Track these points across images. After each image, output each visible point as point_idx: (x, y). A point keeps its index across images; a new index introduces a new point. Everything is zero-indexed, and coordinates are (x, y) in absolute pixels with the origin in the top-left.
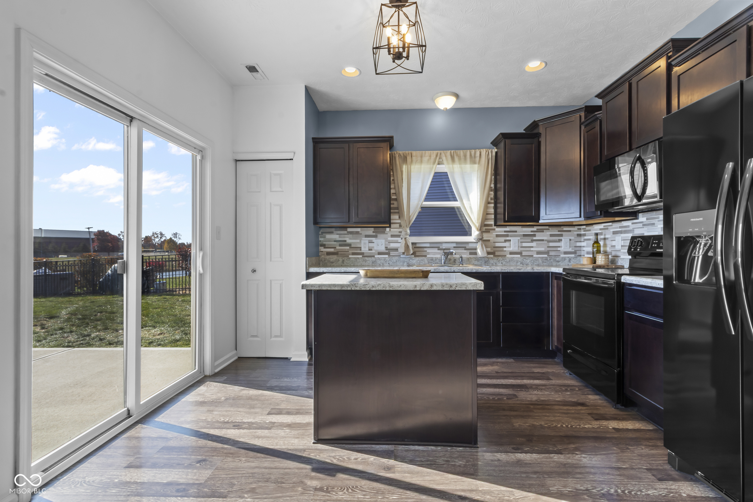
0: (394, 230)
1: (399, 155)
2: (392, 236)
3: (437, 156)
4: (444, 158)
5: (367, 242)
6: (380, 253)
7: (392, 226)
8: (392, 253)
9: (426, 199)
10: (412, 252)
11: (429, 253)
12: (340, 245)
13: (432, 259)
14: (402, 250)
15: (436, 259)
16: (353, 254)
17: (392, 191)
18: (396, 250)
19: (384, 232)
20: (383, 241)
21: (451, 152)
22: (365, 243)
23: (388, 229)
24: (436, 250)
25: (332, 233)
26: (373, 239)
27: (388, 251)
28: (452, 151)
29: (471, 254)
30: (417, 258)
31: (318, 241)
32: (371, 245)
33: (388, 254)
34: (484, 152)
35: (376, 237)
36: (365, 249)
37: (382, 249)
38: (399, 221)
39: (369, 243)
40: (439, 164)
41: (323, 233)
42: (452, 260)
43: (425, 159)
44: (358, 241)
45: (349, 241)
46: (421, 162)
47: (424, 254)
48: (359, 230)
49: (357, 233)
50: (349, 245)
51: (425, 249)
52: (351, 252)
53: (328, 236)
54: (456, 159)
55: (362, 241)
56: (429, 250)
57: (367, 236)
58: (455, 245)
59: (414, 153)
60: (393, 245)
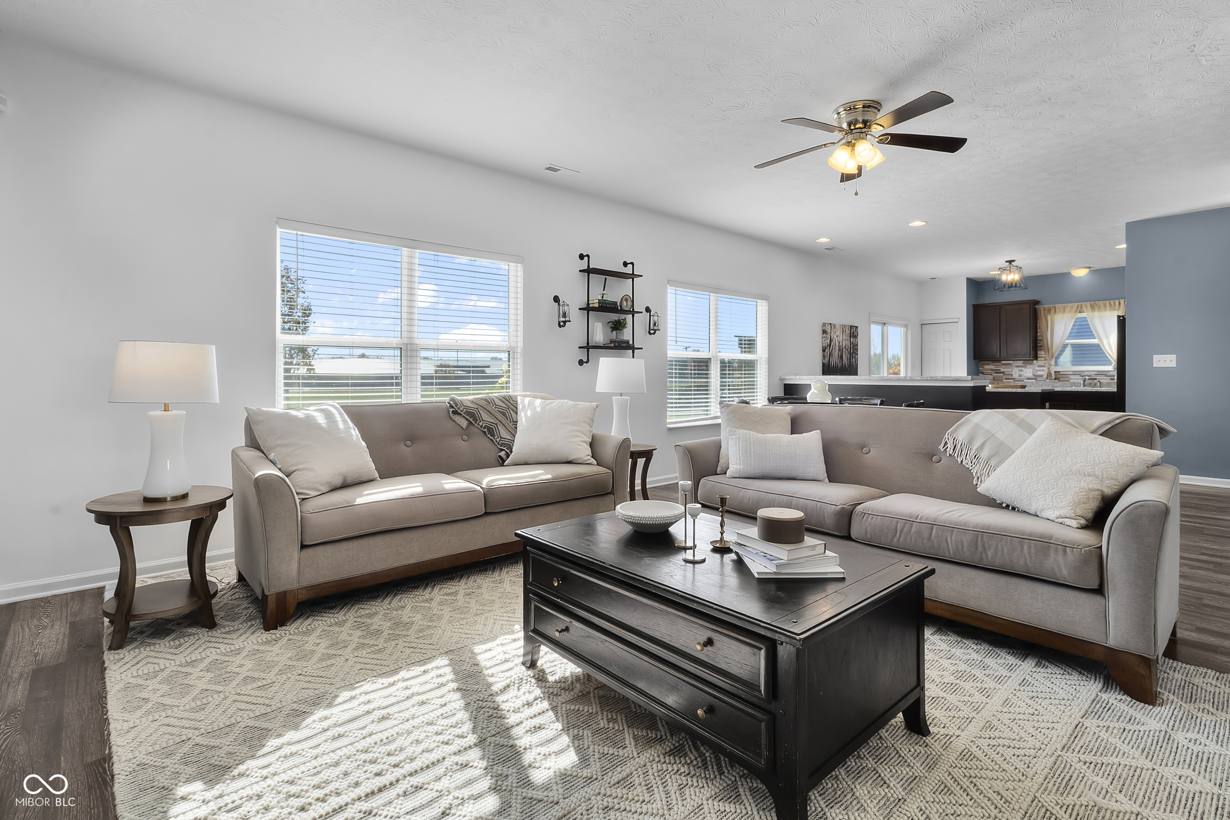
0: (1040, 362)
1: (1044, 308)
2: (1039, 366)
3: (1078, 307)
4: (1084, 308)
5: (1018, 371)
6: (1028, 379)
7: (1039, 359)
8: (1039, 379)
9: (1069, 339)
10: (1054, 378)
11: (1071, 379)
12: (996, 373)
13: (1074, 383)
14: (1045, 376)
15: (1078, 383)
16: (1006, 379)
17: (1039, 334)
18: (1042, 376)
19: (1032, 364)
20: (1031, 370)
21: (1091, 304)
22: (1016, 372)
23: (1035, 362)
24: (1078, 377)
25: (989, 364)
26: (1023, 369)
27: (1036, 377)
28: (1092, 303)
29: (1111, 379)
30: (1061, 383)
31: (979, 370)
32: (1021, 373)
33: (1036, 379)
34: (1122, 302)
35: (1025, 367)
36: (1016, 375)
37: (1030, 375)
38: (1044, 356)
40: (1080, 312)
41: (982, 364)
42: (1093, 384)
43: (1067, 310)
44: (1010, 370)
45: (1002, 370)
46: (1064, 312)
47: (1067, 379)
48: (1011, 362)
49: (1010, 364)
50: (1003, 373)
51: (1068, 376)
52: (1004, 377)
53: (986, 367)
54: (1096, 308)
55: (1014, 370)
56: (1071, 377)
57: (1017, 367)
58: (1096, 373)
59: (1057, 306)
60: (1039, 373)
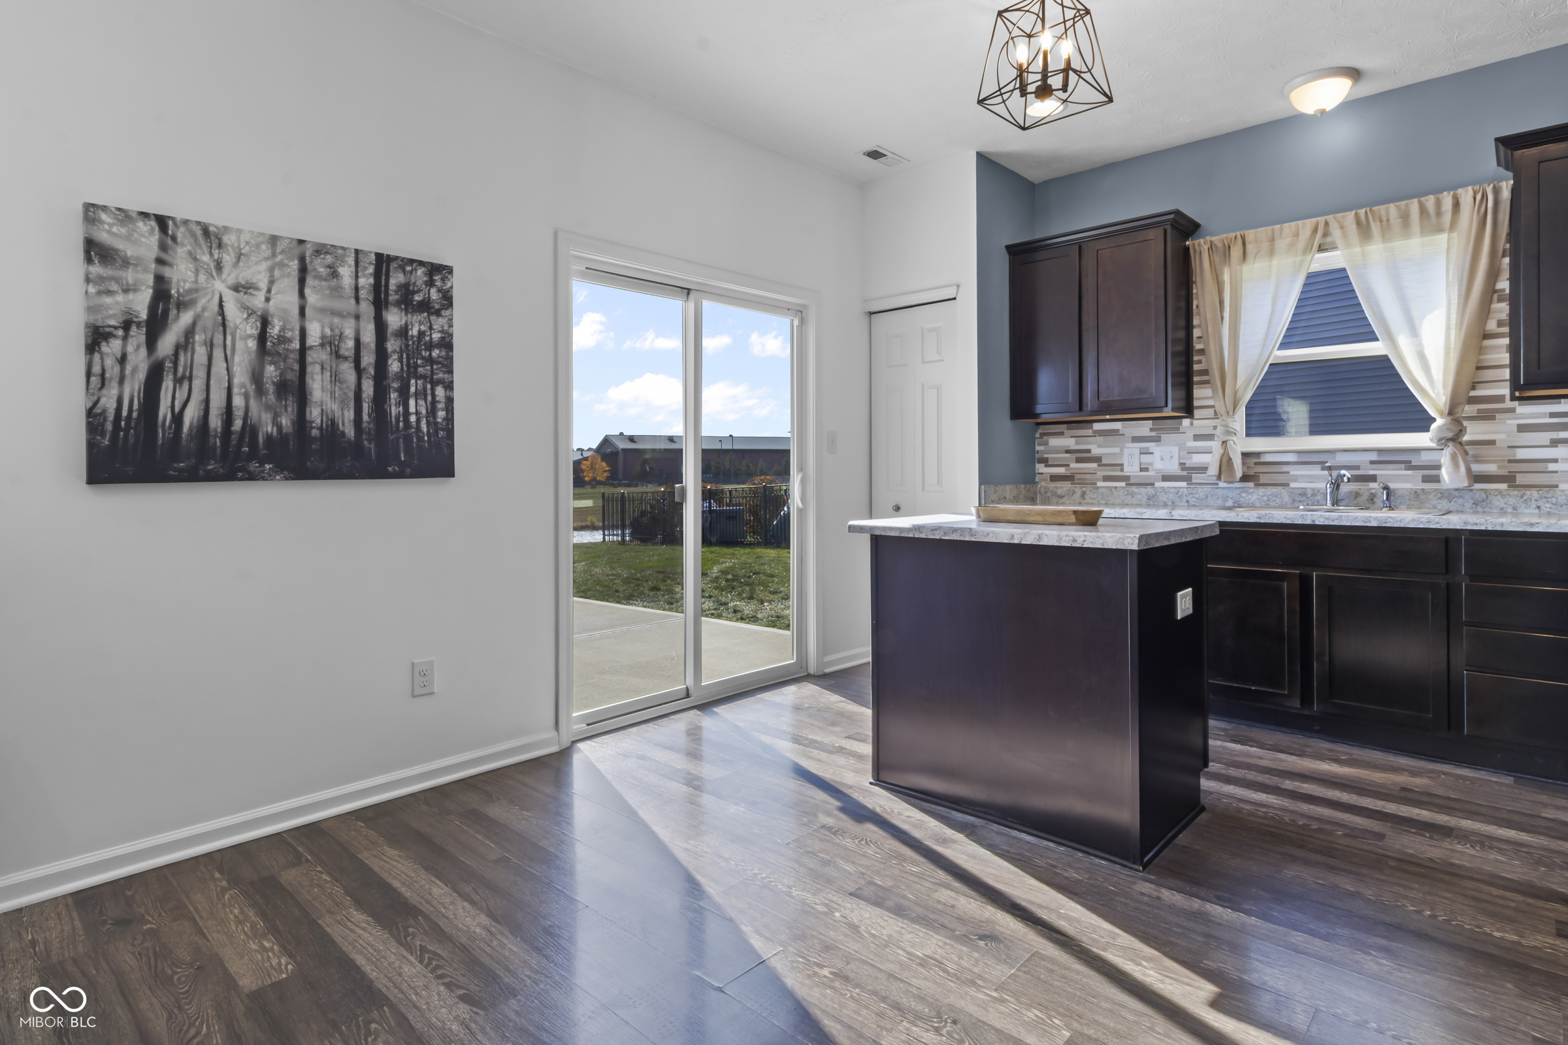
0: (1201, 422)
1: (1212, 246)
2: (1197, 437)
3: (1315, 230)
4: (1336, 233)
5: (1137, 452)
6: (1166, 478)
7: (1197, 413)
8: (1195, 478)
9: (1284, 345)
10: (1239, 474)
11: (1296, 479)
12: (1078, 460)
13: (1303, 493)
14: (1213, 471)
15: (1315, 492)
16: (1107, 478)
17: (1196, 333)
18: (1203, 469)
19: (1176, 430)
20: (1175, 450)
21: (1357, 215)
22: (1131, 456)
23: (1186, 422)
24: (1316, 471)
25: (1061, 434)
26: (1151, 446)
27: (1188, 473)
28: (1362, 212)
29: (1426, 479)
30: (1262, 491)
31: (1034, 452)
32: (1146, 459)
33: (1187, 479)
34: (1466, 196)
35: (1157, 440)
36: (1131, 469)
37: (1173, 468)
38: (1211, 402)
39: (1142, 456)
40: (1321, 249)
41: (1042, 435)
42: (1365, 496)
43: (1282, 244)
44: (1117, 450)
45: (1096, 451)
46: (1272, 252)
47: (1280, 479)
48: (1117, 425)
49: (1114, 432)
50: (1097, 459)
51: (1285, 468)
52: (1101, 474)
53: (1054, 442)
54: (1375, 228)
55: (1126, 451)
56: (1295, 471)
57: (1136, 439)
58: (1374, 457)
59: (1250, 235)
60: (1198, 459)
